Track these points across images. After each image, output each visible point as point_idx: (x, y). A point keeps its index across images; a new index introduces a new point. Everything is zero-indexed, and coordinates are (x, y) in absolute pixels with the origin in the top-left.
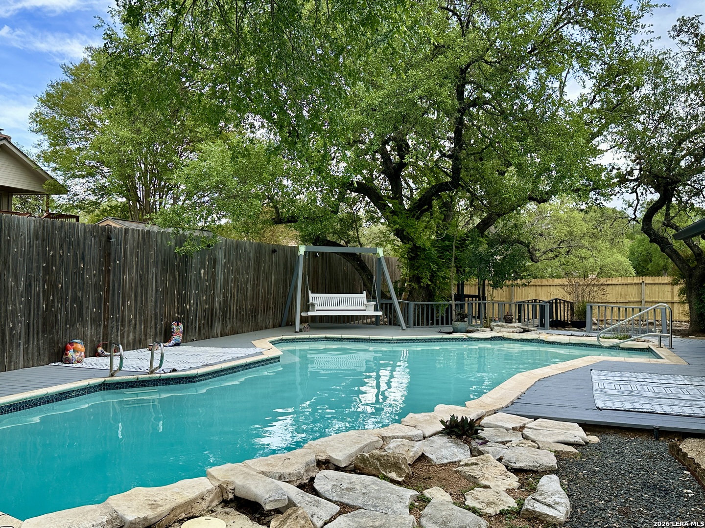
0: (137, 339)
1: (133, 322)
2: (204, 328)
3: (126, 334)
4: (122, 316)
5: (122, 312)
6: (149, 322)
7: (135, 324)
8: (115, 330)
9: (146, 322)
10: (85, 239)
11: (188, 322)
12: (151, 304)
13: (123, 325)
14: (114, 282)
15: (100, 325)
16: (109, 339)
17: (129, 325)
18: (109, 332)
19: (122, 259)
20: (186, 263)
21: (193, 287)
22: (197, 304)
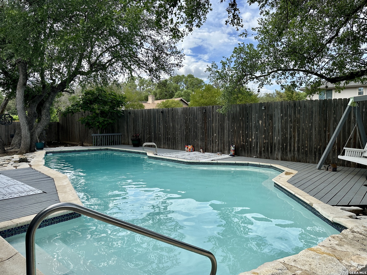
0: (220, 149)
4: (212, 139)
5: (212, 138)
6: (226, 143)
7: (219, 144)
8: (209, 144)
9: (224, 143)
12: (226, 136)
13: (212, 143)
14: (208, 126)
15: (203, 142)
16: (207, 147)
17: (216, 143)
18: (207, 145)
19: (212, 118)
20: (248, 118)
21: (254, 130)
22: (257, 139)
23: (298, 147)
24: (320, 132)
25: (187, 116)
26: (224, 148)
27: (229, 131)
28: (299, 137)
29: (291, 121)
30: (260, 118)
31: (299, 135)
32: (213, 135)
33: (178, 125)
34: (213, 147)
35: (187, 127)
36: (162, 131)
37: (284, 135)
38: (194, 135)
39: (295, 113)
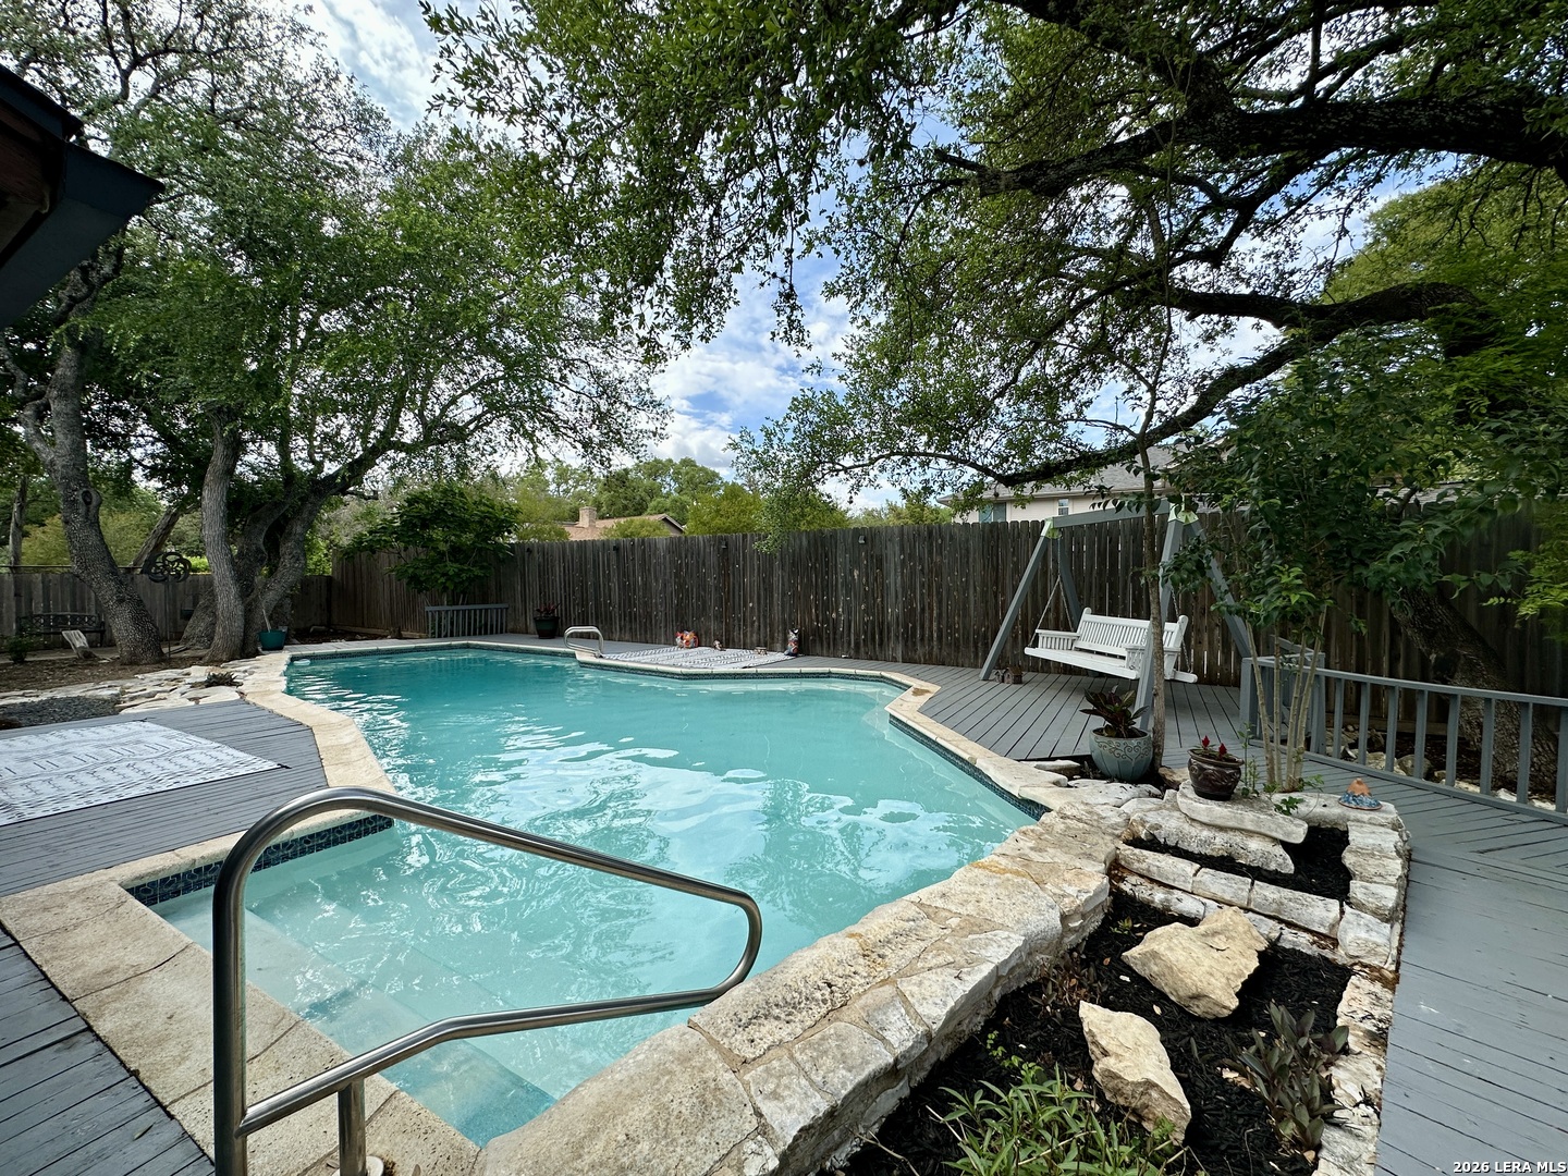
4: (744, 616)
5: (744, 613)
7: (759, 626)
8: (737, 628)
10: (704, 548)
11: (835, 633)
13: (744, 625)
14: (734, 584)
16: (731, 636)
17: (752, 626)
18: (731, 629)
19: (742, 564)
20: (827, 566)
21: (841, 592)
22: (849, 614)
23: (940, 631)
24: (984, 593)
25: (680, 558)
26: (772, 638)
27: (784, 594)
28: (940, 608)
29: (922, 570)
30: (855, 563)
31: (940, 602)
32: (745, 605)
33: (657, 581)
34: (745, 635)
35: (681, 586)
36: (615, 597)
37: (909, 602)
38: (698, 606)
39: (930, 553)
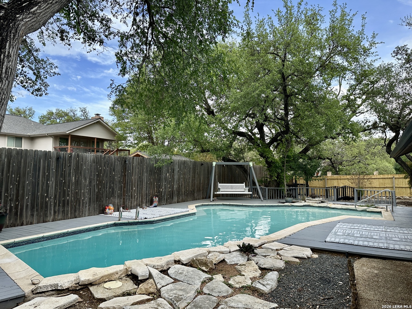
0: (138, 204)
1: (136, 197)
2: (169, 199)
3: (133, 202)
4: (131, 194)
5: (131, 192)
6: (143, 196)
7: (137, 198)
8: (128, 200)
9: (142, 197)
10: (115, 162)
11: (161, 196)
12: (144, 189)
13: (132, 198)
14: (128, 180)
15: (121, 198)
16: (125, 204)
17: (135, 198)
18: (126, 201)
19: (131, 170)
22: (165, 189)
25: (101, 166)
26: (142, 202)
30: (168, 171)
32: (132, 189)
36: (52, 191)
38: (109, 191)
